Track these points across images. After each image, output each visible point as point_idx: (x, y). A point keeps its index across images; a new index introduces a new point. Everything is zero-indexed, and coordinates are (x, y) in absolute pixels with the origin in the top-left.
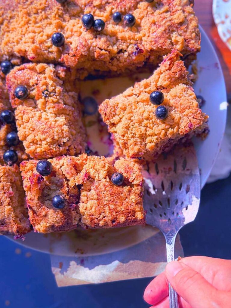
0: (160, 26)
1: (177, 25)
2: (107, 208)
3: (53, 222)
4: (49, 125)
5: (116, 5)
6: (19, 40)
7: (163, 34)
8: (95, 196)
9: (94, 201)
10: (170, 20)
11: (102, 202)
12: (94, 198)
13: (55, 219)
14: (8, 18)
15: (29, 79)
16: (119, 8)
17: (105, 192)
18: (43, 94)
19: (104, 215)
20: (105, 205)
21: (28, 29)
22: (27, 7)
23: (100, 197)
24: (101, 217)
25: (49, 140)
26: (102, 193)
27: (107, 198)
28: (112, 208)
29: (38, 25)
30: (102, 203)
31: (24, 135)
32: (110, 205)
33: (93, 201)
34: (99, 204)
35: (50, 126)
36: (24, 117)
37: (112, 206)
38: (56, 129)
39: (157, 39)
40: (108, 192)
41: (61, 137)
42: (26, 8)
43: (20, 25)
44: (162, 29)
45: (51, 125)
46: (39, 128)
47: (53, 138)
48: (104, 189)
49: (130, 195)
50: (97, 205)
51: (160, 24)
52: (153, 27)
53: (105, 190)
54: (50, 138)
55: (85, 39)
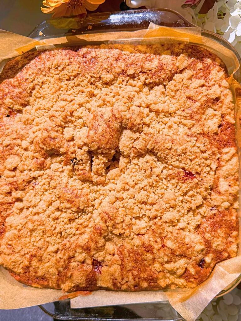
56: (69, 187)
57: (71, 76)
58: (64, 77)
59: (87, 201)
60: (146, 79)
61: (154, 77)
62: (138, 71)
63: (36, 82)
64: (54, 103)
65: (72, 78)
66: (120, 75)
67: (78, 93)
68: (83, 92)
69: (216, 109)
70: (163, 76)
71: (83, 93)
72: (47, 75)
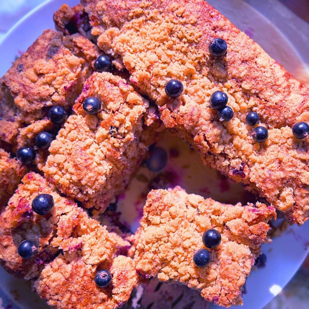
0: (282, 170)
1: (300, 183)
2: (68, 295)
3: (6, 259)
4: (87, 164)
5: (262, 106)
6: (138, 50)
7: (278, 180)
8: (67, 274)
9: (63, 277)
10: (298, 173)
11: (69, 285)
12: (65, 275)
13: (11, 259)
14: (149, 17)
15: (111, 100)
16: (263, 112)
17: (80, 279)
18: (110, 128)
19: (60, 298)
20: (69, 291)
21: (157, 48)
22: (177, 24)
23: (70, 279)
24: (56, 297)
25: (75, 178)
26: (77, 277)
27: (76, 286)
28: (73, 301)
29: (170, 52)
30: (68, 287)
31: (57, 150)
32: (73, 295)
33: (61, 275)
34: (64, 284)
35: (88, 166)
36: (72, 132)
37: (74, 299)
38: (91, 174)
39: (267, 180)
40: (83, 283)
41: (89, 186)
42: (174, 24)
43: (152, 36)
44: (281, 174)
45: (90, 165)
46: (76, 158)
47: (80, 180)
48: (81, 275)
49: (101, 303)
50: (61, 283)
51: (284, 168)
52: (275, 165)
53: (83, 277)
54: (77, 178)
55: (200, 114)
56: (88, 151)
57: (186, 37)
58: (178, 33)
59: (94, 181)
60: (256, 106)
61: (264, 110)
62: (253, 91)
63: (146, 11)
64: (146, 50)
65: (184, 40)
66: (234, 80)
67: (178, 61)
68: (183, 63)
69: (297, 195)
70: (273, 118)
71: (182, 66)
72: (163, 14)
